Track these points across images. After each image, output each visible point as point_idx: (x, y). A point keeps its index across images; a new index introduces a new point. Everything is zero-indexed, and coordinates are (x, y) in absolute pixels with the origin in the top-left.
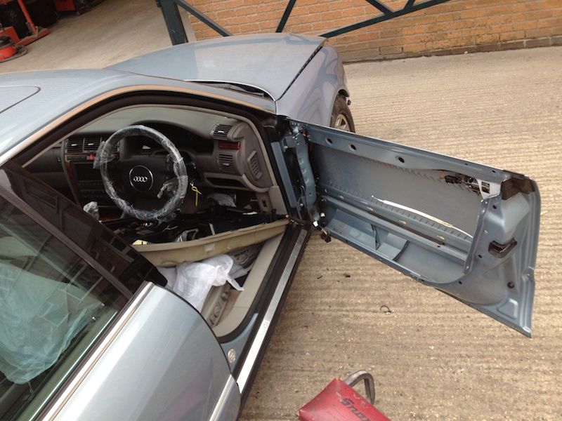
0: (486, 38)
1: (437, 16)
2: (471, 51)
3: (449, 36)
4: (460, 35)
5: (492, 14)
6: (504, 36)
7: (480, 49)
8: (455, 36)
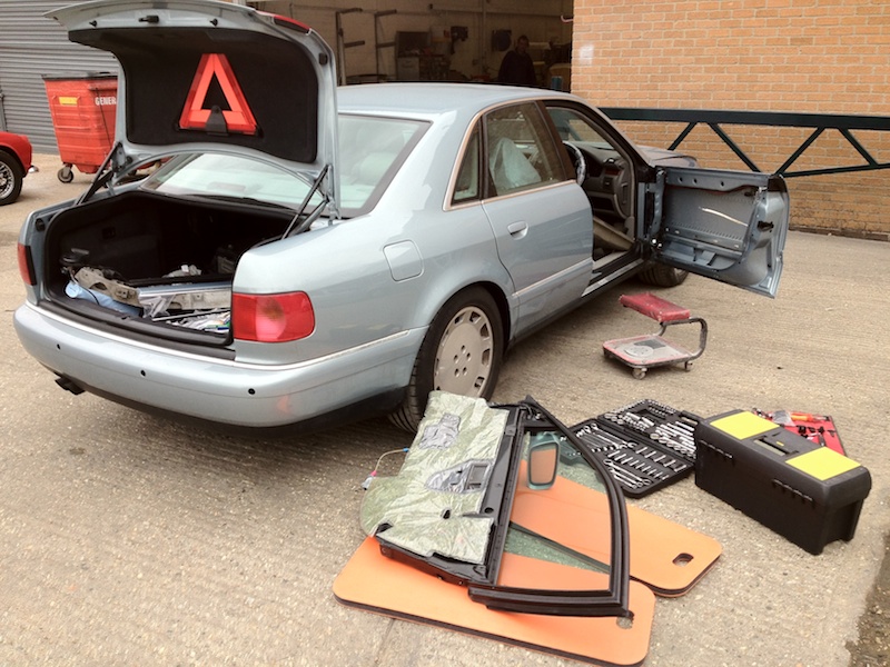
0: (852, 225)
1: (808, 193)
2: (834, 233)
3: (816, 215)
4: (827, 215)
5: (861, 202)
6: (870, 226)
7: (844, 233)
8: (822, 216)
